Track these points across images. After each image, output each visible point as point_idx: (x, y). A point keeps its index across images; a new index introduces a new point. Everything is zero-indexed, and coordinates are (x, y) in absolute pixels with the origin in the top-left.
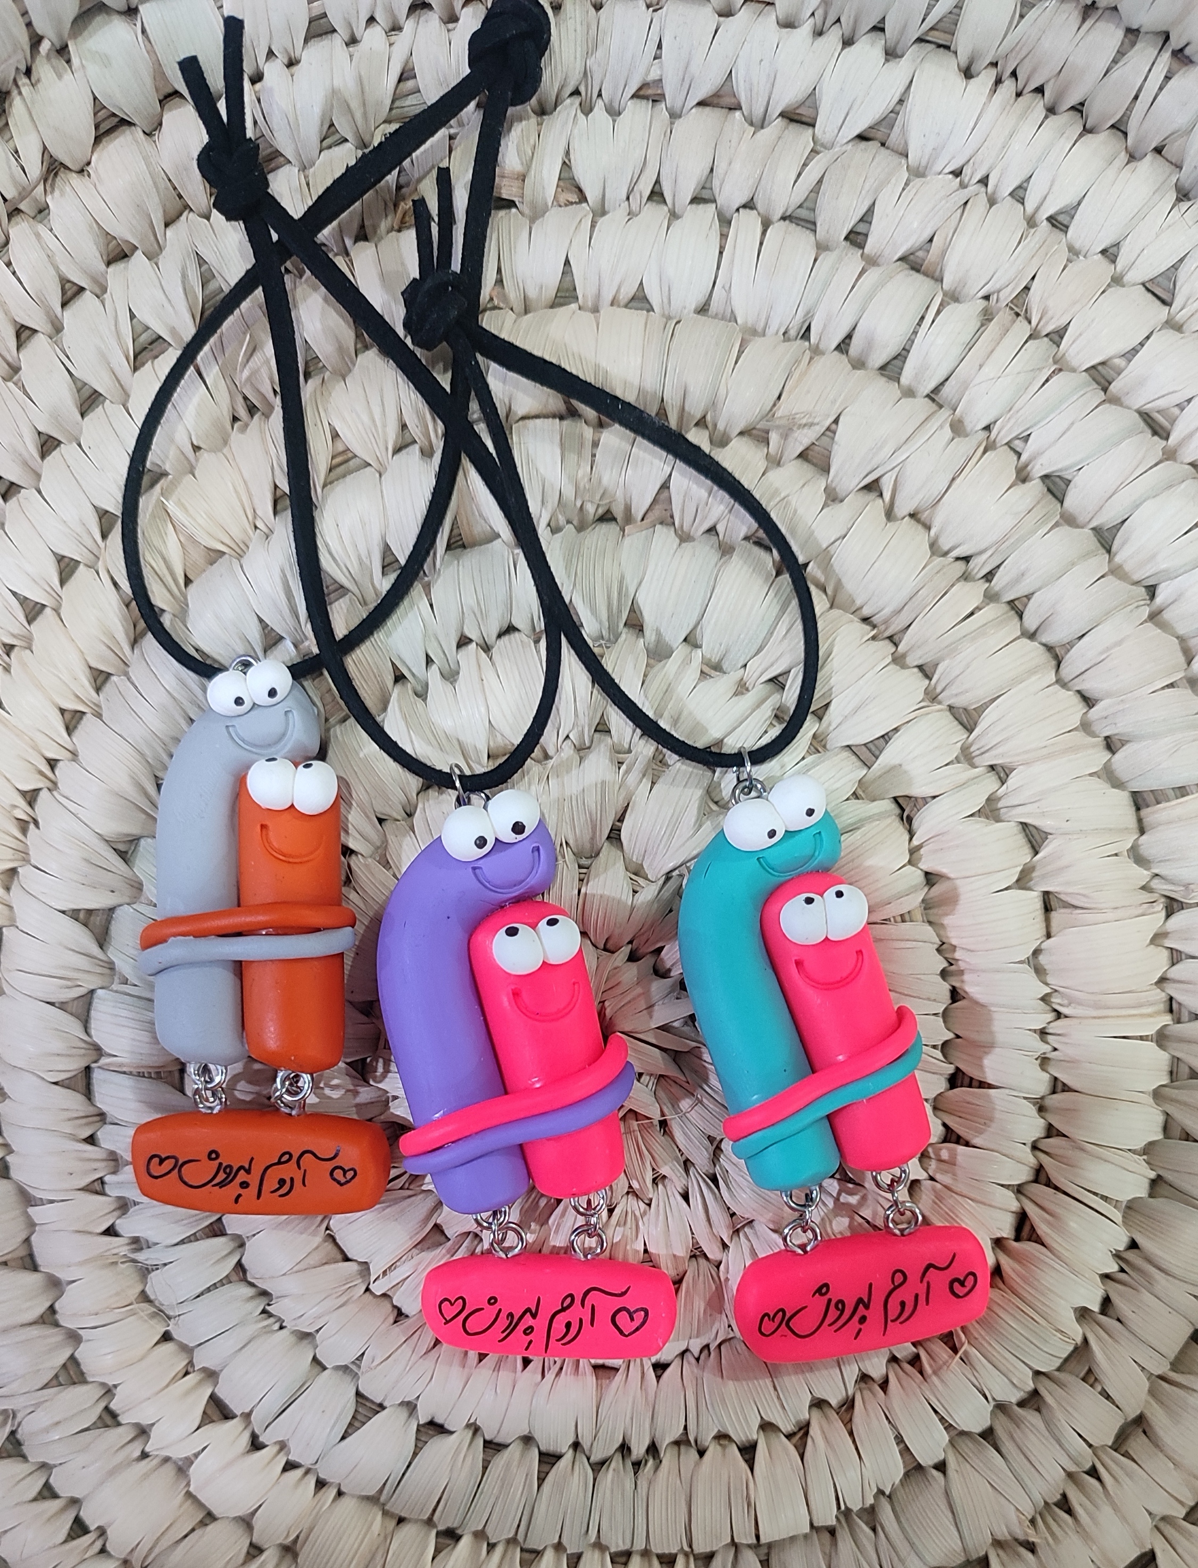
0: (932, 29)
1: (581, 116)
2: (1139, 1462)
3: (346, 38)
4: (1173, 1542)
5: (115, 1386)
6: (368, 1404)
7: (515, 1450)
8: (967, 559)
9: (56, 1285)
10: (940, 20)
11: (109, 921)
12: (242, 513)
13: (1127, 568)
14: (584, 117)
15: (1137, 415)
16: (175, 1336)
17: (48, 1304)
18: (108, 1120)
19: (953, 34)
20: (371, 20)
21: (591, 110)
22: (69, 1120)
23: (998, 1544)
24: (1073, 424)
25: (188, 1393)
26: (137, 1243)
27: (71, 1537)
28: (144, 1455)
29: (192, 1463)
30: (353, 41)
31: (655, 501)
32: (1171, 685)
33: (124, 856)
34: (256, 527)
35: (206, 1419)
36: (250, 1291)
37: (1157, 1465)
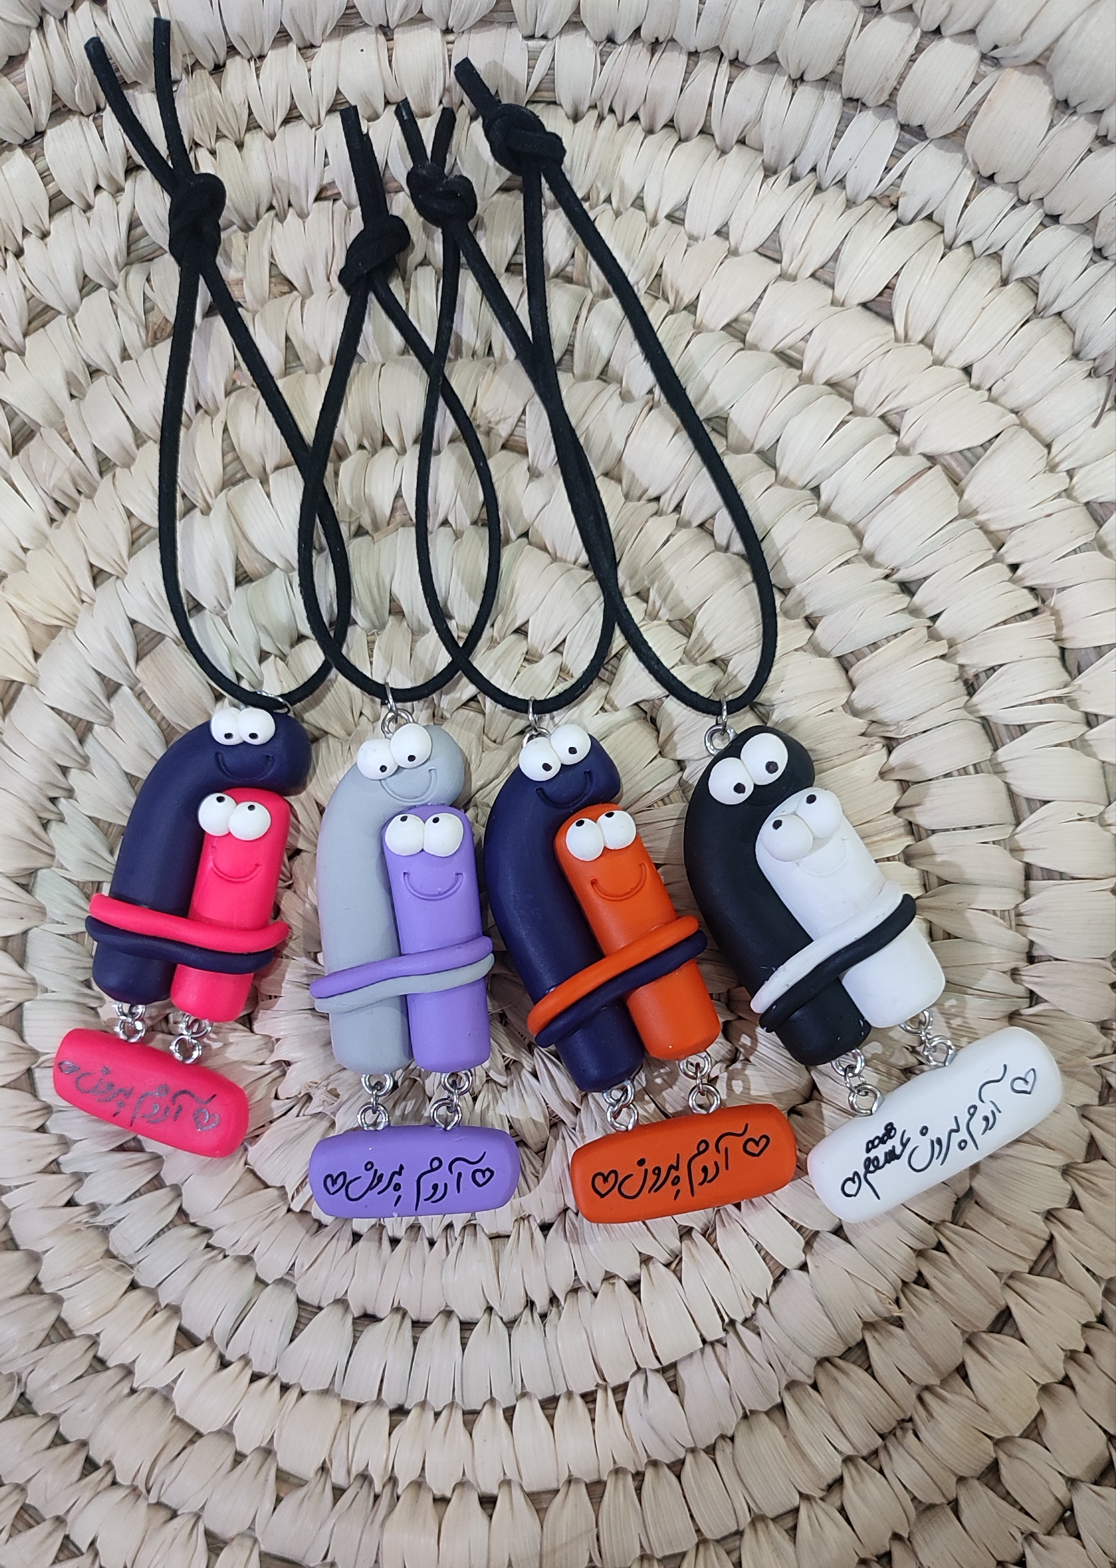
0: (537, 91)
1: (276, 222)
2: (976, 1229)
3: (82, 206)
4: (1023, 1295)
5: (98, 1335)
6: (309, 1309)
7: (438, 1324)
8: (657, 499)
9: (35, 1258)
10: (541, 82)
11: (24, 945)
12: (68, 592)
13: (792, 478)
14: (280, 225)
15: (773, 356)
16: (142, 1283)
17: (31, 1277)
18: (54, 1110)
19: (554, 91)
20: (98, 188)
21: (286, 217)
22: (20, 1115)
23: (868, 1326)
24: (717, 372)
25: (160, 1328)
26: (94, 1209)
27: (84, 1474)
28: (133, 1391)
29: (172, 1389)
30: (88, 207)
31: (393, 510)
32: (847, 562)
33: (26, 888)
34: (83, 601)
35: (178, 1349)
36: (193, 1231)
37: (991, 1228)
